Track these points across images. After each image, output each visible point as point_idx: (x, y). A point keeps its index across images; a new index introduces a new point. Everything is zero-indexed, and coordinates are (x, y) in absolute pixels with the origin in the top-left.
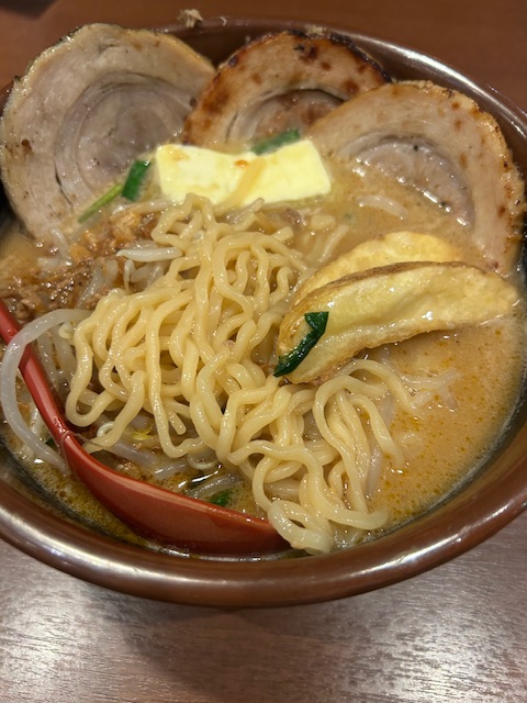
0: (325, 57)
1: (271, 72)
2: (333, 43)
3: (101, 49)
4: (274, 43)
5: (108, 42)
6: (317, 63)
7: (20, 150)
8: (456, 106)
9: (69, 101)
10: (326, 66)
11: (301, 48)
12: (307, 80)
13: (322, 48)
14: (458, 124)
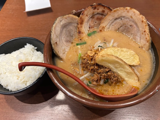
0: (97, 8)
1: (89, 13)
2: (98, 5)
3: (61, 21)
4: (88, 9)
5: (62, 19)
6: (96, 9)
7: (55, 44)
8: (127, 9)
9: (59, 32)
10: (98, 9)
11: (93, 8)
12: (95, 13)
13: (96, 7)
14: (128, 12)
